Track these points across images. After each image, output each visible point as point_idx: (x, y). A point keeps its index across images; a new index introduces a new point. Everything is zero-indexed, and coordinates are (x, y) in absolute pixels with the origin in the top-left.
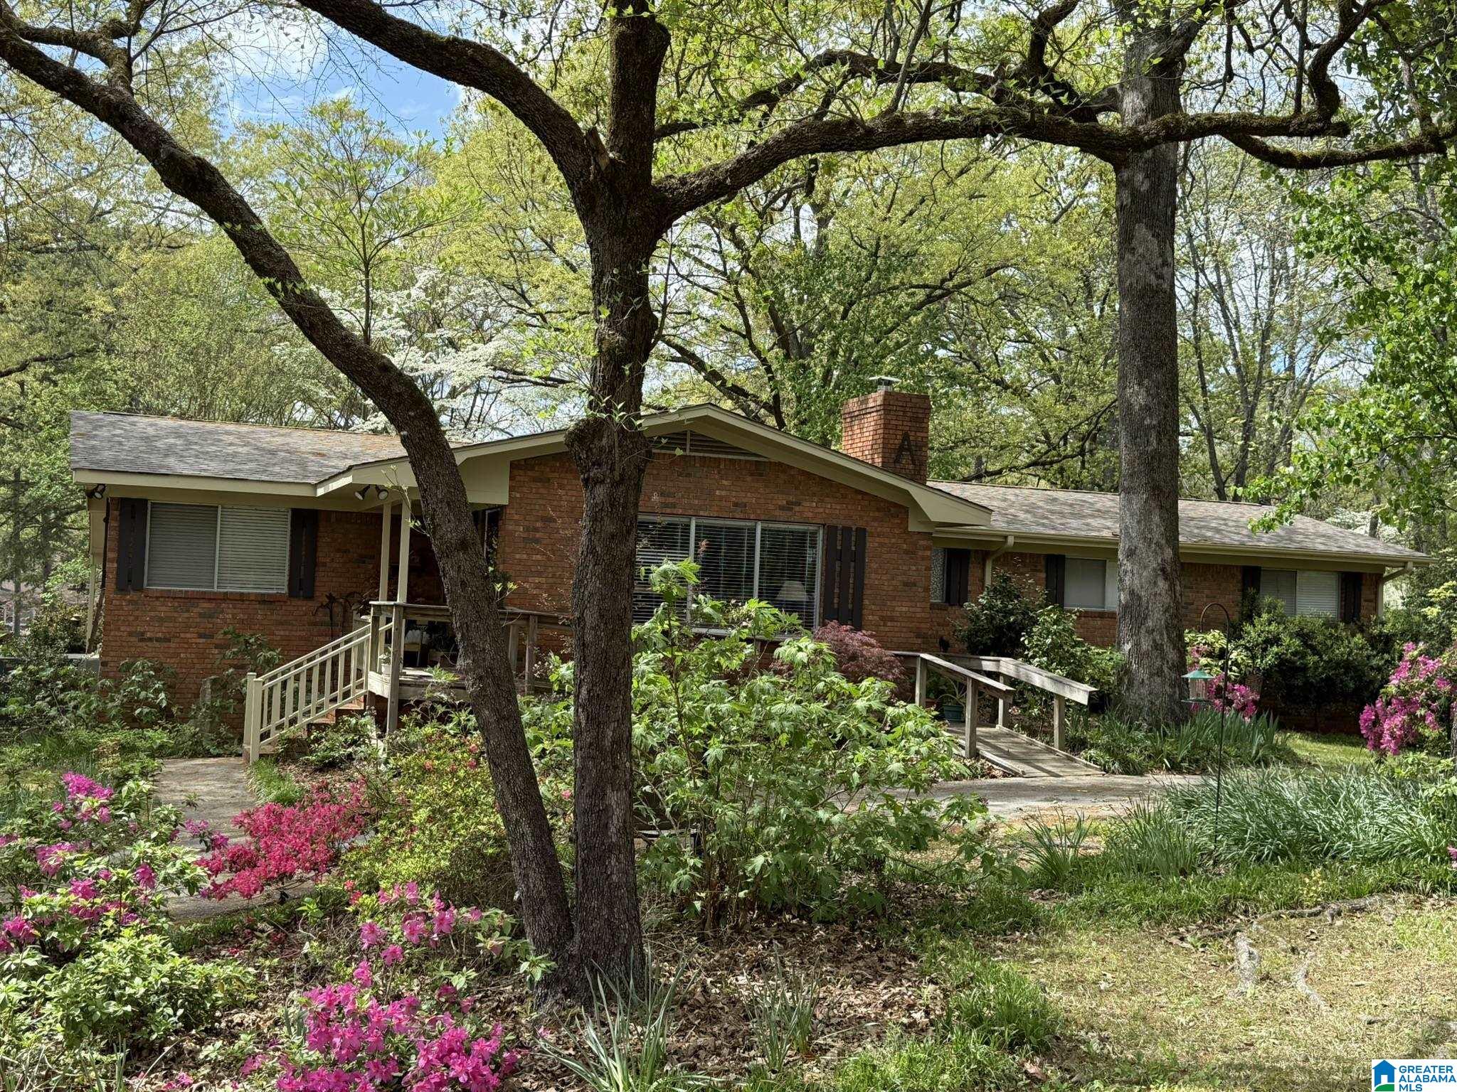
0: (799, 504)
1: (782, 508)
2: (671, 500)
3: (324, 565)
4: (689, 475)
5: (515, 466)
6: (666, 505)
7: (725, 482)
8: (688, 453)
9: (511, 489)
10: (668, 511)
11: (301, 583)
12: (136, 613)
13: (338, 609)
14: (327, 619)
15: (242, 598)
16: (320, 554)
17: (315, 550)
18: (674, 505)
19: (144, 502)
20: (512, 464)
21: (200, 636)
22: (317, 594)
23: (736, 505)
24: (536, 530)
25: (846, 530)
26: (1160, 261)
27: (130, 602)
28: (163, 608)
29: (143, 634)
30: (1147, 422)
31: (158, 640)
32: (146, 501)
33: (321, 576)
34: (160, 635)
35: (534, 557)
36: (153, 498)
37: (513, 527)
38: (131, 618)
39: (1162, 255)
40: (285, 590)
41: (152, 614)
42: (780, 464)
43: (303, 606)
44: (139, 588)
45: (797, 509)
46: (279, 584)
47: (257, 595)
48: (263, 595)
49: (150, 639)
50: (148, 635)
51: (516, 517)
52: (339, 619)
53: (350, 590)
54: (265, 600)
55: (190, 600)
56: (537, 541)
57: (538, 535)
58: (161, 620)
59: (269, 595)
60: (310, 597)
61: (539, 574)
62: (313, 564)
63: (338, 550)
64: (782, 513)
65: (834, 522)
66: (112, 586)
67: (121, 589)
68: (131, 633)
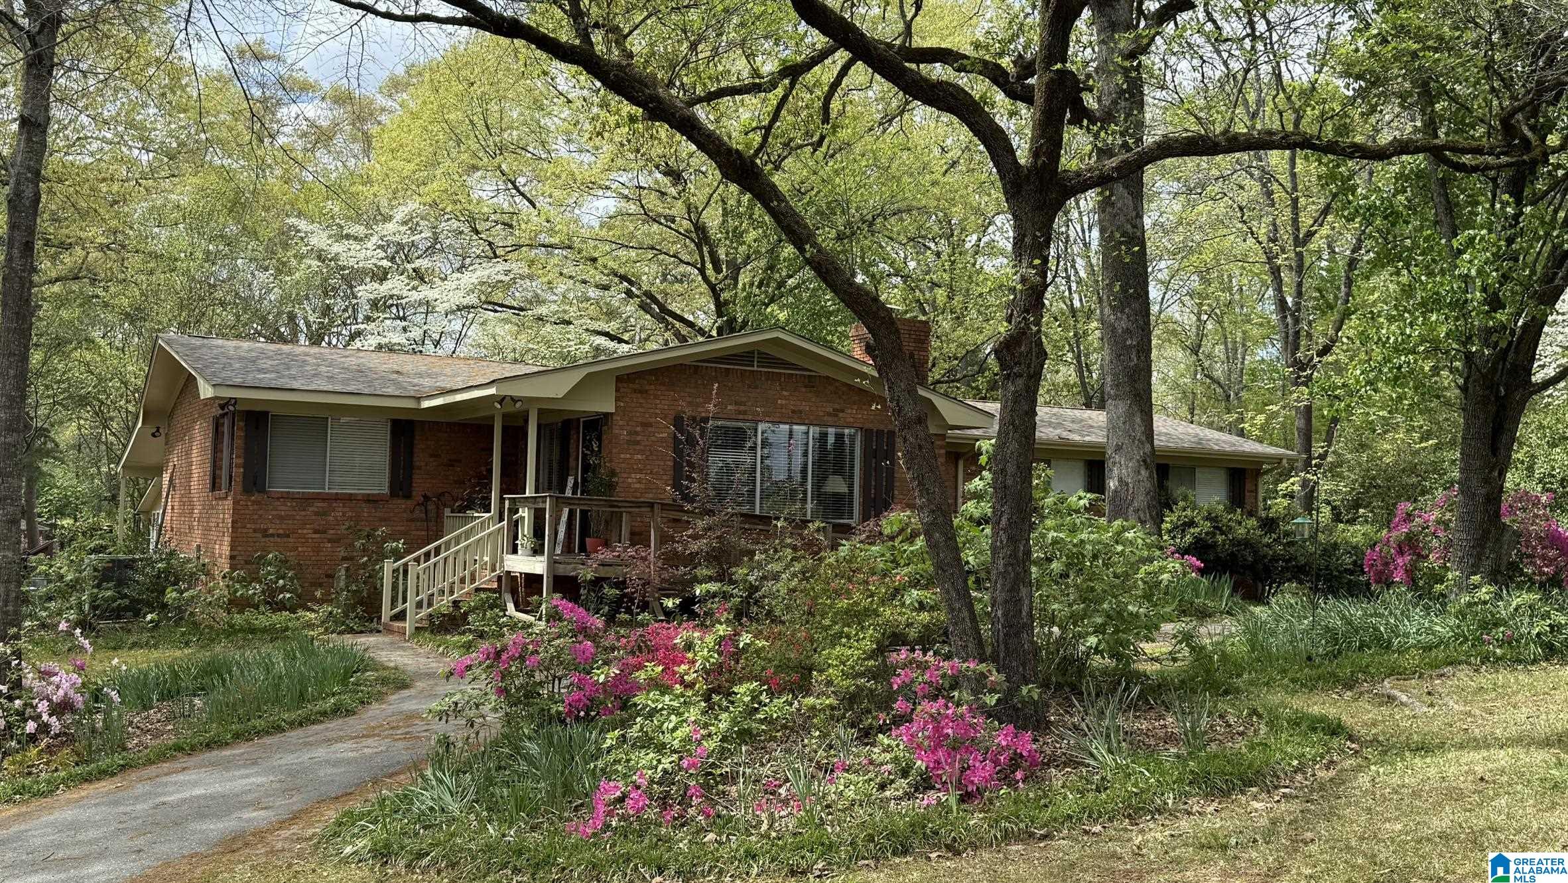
0: (843, 411)
1: (829, 414)
2: (742, 408)
3: (420, 468)
4: (756, 387)
5: (619, 379)
6: (740, 413)
7: (785, 393)
8: (755, 368)
9: (617, 399)
10: (741, 417)
11: (401, 485)
12: (260, 512)
13: (431, 507)
14: (423, 515)
15: (350, 498)
16: (415, 459)
17: (411, 454)
18: (745, 413)
19: (266, 413)
20: (617, 377)
21: (316, 532)
22: (414, 493)
23: (794, 411)
24: (637, 433)
25: (880, 433)
26: (1134, 214)
27: (254, 502)
28: (283, 508)
29: (266, 530)
30: (1129, 342)
31: (279, 535)
32: (267, 413)
33: (417, 478)
34: (281, 532)
35: (636, 457)
36: (274, 411)
37: (620, 431)
38: (256, 517)
39: (1136, 208)
40: (385, 490)
41: (275, 513)
42: (828, 378)
43: (402, 504)
44: (262, 490)
45: (841, 415)
46: (380, 485)
47: (363, 495)
48: (369, 495)
49: (272, 535)
50: (271, 531)
51: (621, 423)
52: (432, 514)
53: (440, 491)
54: (370, 500)
55: (308, 499)
56: (638, 443)
57: (639, 438)
58: (281, 518)
59: (373, 495)
60: (408, 496)
61: (640, 471)
62: (410, 467)
63: (431, 456)
64: (830, 419)
65: (870, 426)
66: (240, 488)
67: (247, 490)
68: (255, 531)
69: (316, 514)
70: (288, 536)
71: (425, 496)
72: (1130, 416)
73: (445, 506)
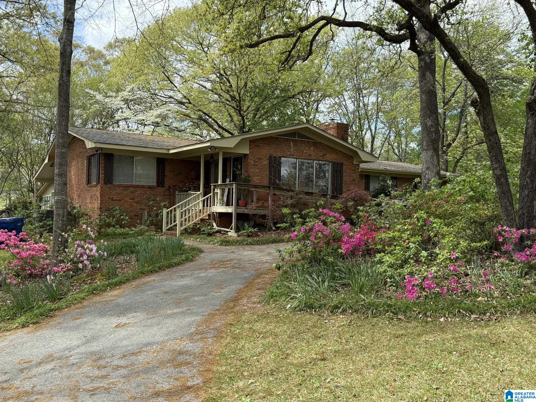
3: (167, 176)
4: (297, 146)
6: (291, 155)
7: (306, 148)
8: (296, 139)
9: (250, 149)
10: (291, 157)
11: (160, 182)
12: (111, 191)
13: (171, 190)
14: (168, 194)
15: (143, 187)
16: (166, 172)
17: (164, 170)
18: (293, 155)
20: (250, 141)
21: (131, 199)
22: (165, 185)
25: (338, 163)
27: (108, 188)
28: (119, 190)
29: (113, 198)
31: (117, 200)
32: (113, 154)
33: (166, 179)
35: (256, 171)
36: (115, 153)
37: (251, 161)
38: (109, 193)
40: (155, 184)
41: (116, 192)
43: (161, 189)
44: (111, 183)
45: (325, 157)
46: (153, 182)
47: (147, 186)
48: (149, 186)
50: (115, 199)
51: (251, 158)
52: (172, 193)
57: (257, 163)
59: (151, 186)
60: (163, 186)
61: (258, 176)
62: (164, 176)
64: (321, 158)
65: (335, 161)
66: (103, 182)
67: (106, 183)
68: (109, 198)
69: (131, 192)
70: (121, 200)
71: (169, 187)
72: (432, 157)
73: (176, 190)
